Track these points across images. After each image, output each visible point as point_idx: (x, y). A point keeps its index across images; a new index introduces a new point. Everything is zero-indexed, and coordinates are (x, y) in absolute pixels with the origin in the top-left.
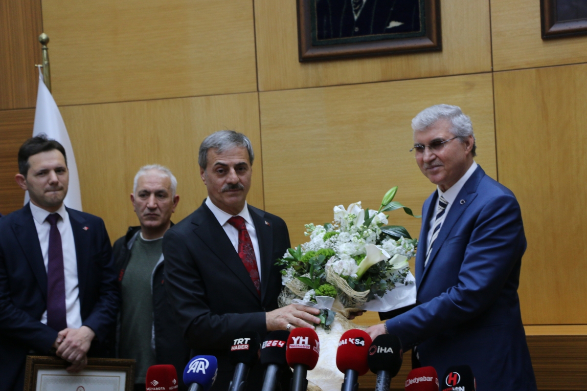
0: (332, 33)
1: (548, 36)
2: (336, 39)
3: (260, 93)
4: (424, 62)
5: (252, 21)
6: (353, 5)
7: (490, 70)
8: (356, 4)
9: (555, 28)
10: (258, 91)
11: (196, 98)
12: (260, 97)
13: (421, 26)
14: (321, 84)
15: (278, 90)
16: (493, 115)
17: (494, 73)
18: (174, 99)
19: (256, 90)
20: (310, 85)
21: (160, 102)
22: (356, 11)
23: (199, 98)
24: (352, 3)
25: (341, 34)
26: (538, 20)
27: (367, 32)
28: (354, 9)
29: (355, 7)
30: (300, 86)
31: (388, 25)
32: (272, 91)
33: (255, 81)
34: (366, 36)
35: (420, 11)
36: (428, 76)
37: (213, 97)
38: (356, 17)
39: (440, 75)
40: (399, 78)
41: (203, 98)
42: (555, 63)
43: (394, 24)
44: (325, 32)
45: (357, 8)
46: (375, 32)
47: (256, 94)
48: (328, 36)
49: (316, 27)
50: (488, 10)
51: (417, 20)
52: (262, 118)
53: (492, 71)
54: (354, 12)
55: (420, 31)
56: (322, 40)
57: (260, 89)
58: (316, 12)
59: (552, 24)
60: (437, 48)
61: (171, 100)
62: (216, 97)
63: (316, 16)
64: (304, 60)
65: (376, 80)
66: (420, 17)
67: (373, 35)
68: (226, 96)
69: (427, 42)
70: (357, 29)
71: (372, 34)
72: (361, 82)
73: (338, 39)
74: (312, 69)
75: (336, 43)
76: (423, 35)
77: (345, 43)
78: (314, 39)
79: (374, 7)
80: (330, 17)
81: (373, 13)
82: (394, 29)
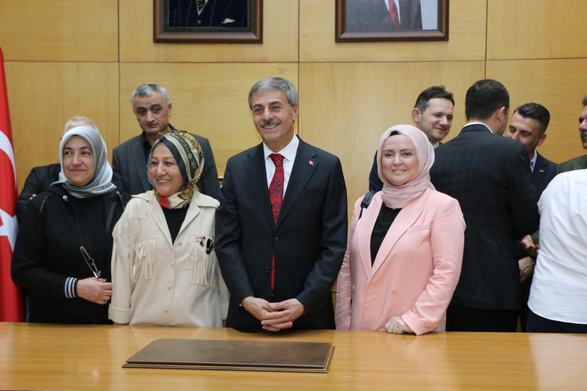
0: (180, 23)
1: (339, 40)
2: (183, 27)
3: (121, 64)
4: (249, 51)
5: (117, 8)
6: (197, 3)
7: (297, 61)
8: (200, 3)
9: (344, 36)
10: (119, 61)
11: (68, 63)
12: (121, 67)
13: (248, 24)
14: (169, 61)
15: (135, 62)
17: (300, 64)
19: (117, 60)
20: (161, 61)
21: (37, 64)
22: (200, 8)
24: (197, 2)
25: (187, 24)
26: (333, 28)
27: (207, 25)
28: (198, 6)
29: (199, 5)
30: (153, 60)
31: (224, 21)
32: (130, 62)
33: (117, 53)
34: (207, 27)
35: (248, 13)
36: (251, 61)
37: (82, 63)
38: (199, 13)
39: (259, 61)
40: (229, 61)
41: (74, 63)
42: (343, 60)
43: (228, 21)
44: (175, 21)
45: (200, 6)
46: (214, 25)
47: (117, 64)
48: (177, 25)
49: (168, 18)
50: (298, 17)
51: (246, 19)
52: (121, 83)
53: (299, 62)
54: (198, 9)
55: (248, 28)
56: (172, 28)
57: (121, 60)
58: (168, 6)
59: (343, 31)
60: (260, 41)
61: (47, 63)
62: (85, 63)
63: (168, 9)
64: (157, 41)
66: (248, 17)
67: (212, 27)
68: (92, 63)
69: (252, 36)
70: (199, 22)
72: (200, 61)
73: (185, 27)
74: (162, 48)
75: (183, 31)
76: (249, 31)
77: (189, 31)
78: (165, 26)
79: (214, 6)
80: (180, 11)
81: (213, 11)
82: (228, 24)
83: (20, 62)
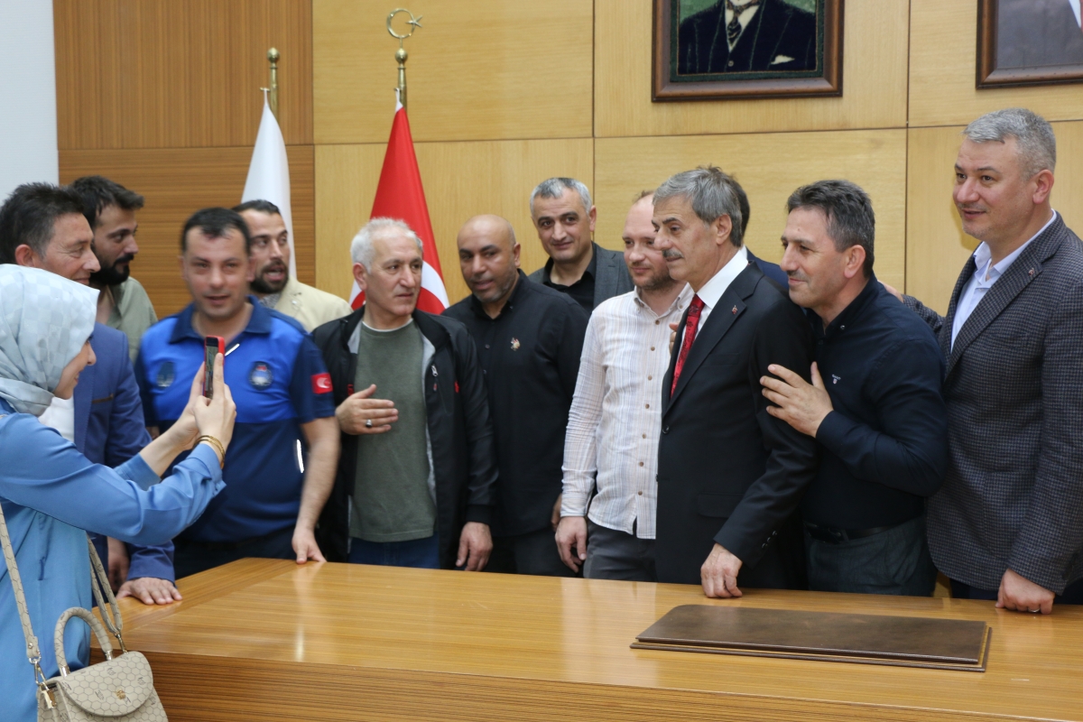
0: (698, 67)
1: (982, 85)
2: (703, 75)
3: (596, 140)
4: (818, 110)
5: (591, 46)
6: (728, 32)
7: (904, 124)
8: (732, 31)
9: (995, 76)
10: (593, 136)
11: (510, 142)
12: (596, 146)
13: (817, 63)
14: (679, 133)
15: (620, 137)
16: (904, 183)
17: (909, 130)
18: (481, 143)
19: (591, 135)
20: (664, 133)
22: (732, 40)
23: (513, 142)
24: (726, 30)
25: (710, 68)
26: (973, 64)
27: (745, 68)
28: (728, 37)
30: (650, 132)
31: (774, 60)
32: (612, 137)
33: (591, 123)
34: (743, 72)
35: (817, 45)
36: (822, 128)
37: (532, 141)
38: (731, 48)
39: (837, 127)
40: (782, 130)
41: (520, 142)
43: (780, 59)
44: (689, 64)
45: (732, 37)
46: (754, 69)
47: (591, 140)
48: (693, 71)
49: (677, 59)
50: (906, 48)
51: (813, 56)
52: (597, 173)
53: (907, 127)
54: (728, 41)
55: (816, 70)
56: (684, 76)
57: (596, 135)
58: (678, 38)
59: (991, 69)
60: (837, 93)
61: (477, 143)
62: (537, 141)
63: (678, 43)
64: (658, 99)
65: (751, 130)
66: (817, 51)
67: (753, 72)
68: (549, 141)
69: (823, 85)
70: (731, 64)
71: (753, 69)
72: (732, 131)
73: (706, 74)
74: (666, 111)
75: (703, 80)
76: (819, 75)
77: (713, 80)
78: (673, 73)
79: (756, 36)
80: (697, 45)
81: (755, 44)
82: (782, 66)
83: (434, 144)
